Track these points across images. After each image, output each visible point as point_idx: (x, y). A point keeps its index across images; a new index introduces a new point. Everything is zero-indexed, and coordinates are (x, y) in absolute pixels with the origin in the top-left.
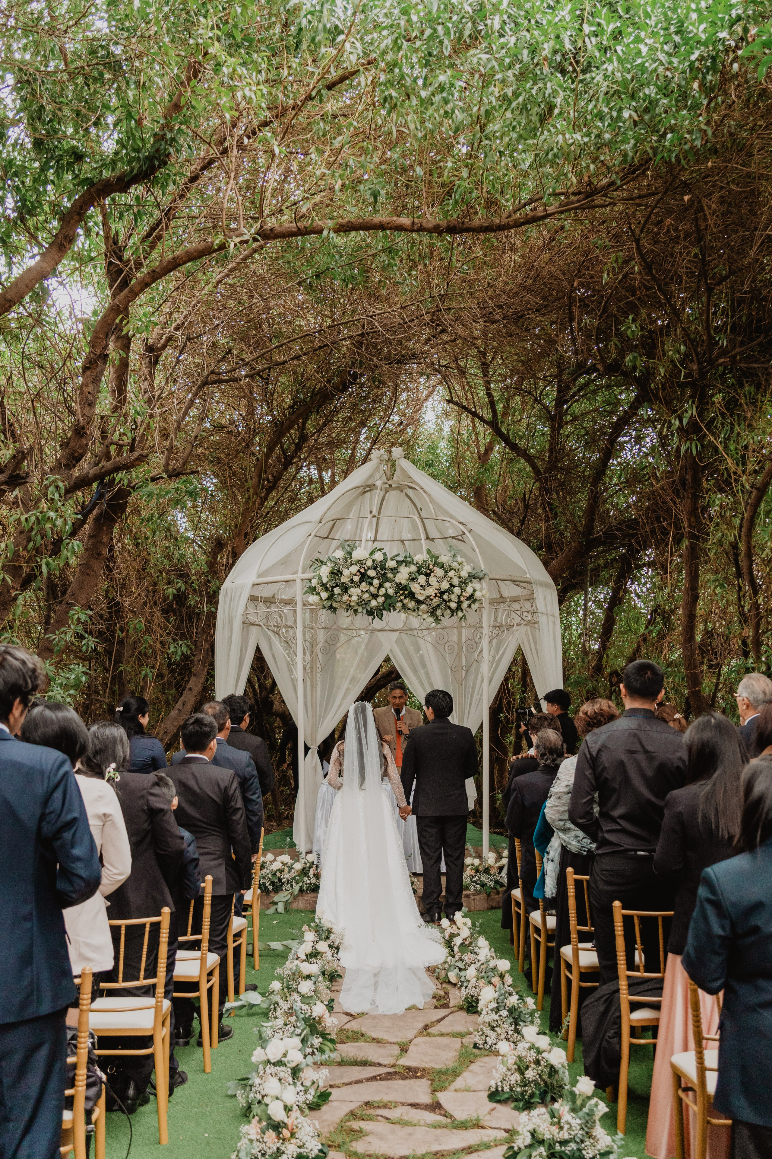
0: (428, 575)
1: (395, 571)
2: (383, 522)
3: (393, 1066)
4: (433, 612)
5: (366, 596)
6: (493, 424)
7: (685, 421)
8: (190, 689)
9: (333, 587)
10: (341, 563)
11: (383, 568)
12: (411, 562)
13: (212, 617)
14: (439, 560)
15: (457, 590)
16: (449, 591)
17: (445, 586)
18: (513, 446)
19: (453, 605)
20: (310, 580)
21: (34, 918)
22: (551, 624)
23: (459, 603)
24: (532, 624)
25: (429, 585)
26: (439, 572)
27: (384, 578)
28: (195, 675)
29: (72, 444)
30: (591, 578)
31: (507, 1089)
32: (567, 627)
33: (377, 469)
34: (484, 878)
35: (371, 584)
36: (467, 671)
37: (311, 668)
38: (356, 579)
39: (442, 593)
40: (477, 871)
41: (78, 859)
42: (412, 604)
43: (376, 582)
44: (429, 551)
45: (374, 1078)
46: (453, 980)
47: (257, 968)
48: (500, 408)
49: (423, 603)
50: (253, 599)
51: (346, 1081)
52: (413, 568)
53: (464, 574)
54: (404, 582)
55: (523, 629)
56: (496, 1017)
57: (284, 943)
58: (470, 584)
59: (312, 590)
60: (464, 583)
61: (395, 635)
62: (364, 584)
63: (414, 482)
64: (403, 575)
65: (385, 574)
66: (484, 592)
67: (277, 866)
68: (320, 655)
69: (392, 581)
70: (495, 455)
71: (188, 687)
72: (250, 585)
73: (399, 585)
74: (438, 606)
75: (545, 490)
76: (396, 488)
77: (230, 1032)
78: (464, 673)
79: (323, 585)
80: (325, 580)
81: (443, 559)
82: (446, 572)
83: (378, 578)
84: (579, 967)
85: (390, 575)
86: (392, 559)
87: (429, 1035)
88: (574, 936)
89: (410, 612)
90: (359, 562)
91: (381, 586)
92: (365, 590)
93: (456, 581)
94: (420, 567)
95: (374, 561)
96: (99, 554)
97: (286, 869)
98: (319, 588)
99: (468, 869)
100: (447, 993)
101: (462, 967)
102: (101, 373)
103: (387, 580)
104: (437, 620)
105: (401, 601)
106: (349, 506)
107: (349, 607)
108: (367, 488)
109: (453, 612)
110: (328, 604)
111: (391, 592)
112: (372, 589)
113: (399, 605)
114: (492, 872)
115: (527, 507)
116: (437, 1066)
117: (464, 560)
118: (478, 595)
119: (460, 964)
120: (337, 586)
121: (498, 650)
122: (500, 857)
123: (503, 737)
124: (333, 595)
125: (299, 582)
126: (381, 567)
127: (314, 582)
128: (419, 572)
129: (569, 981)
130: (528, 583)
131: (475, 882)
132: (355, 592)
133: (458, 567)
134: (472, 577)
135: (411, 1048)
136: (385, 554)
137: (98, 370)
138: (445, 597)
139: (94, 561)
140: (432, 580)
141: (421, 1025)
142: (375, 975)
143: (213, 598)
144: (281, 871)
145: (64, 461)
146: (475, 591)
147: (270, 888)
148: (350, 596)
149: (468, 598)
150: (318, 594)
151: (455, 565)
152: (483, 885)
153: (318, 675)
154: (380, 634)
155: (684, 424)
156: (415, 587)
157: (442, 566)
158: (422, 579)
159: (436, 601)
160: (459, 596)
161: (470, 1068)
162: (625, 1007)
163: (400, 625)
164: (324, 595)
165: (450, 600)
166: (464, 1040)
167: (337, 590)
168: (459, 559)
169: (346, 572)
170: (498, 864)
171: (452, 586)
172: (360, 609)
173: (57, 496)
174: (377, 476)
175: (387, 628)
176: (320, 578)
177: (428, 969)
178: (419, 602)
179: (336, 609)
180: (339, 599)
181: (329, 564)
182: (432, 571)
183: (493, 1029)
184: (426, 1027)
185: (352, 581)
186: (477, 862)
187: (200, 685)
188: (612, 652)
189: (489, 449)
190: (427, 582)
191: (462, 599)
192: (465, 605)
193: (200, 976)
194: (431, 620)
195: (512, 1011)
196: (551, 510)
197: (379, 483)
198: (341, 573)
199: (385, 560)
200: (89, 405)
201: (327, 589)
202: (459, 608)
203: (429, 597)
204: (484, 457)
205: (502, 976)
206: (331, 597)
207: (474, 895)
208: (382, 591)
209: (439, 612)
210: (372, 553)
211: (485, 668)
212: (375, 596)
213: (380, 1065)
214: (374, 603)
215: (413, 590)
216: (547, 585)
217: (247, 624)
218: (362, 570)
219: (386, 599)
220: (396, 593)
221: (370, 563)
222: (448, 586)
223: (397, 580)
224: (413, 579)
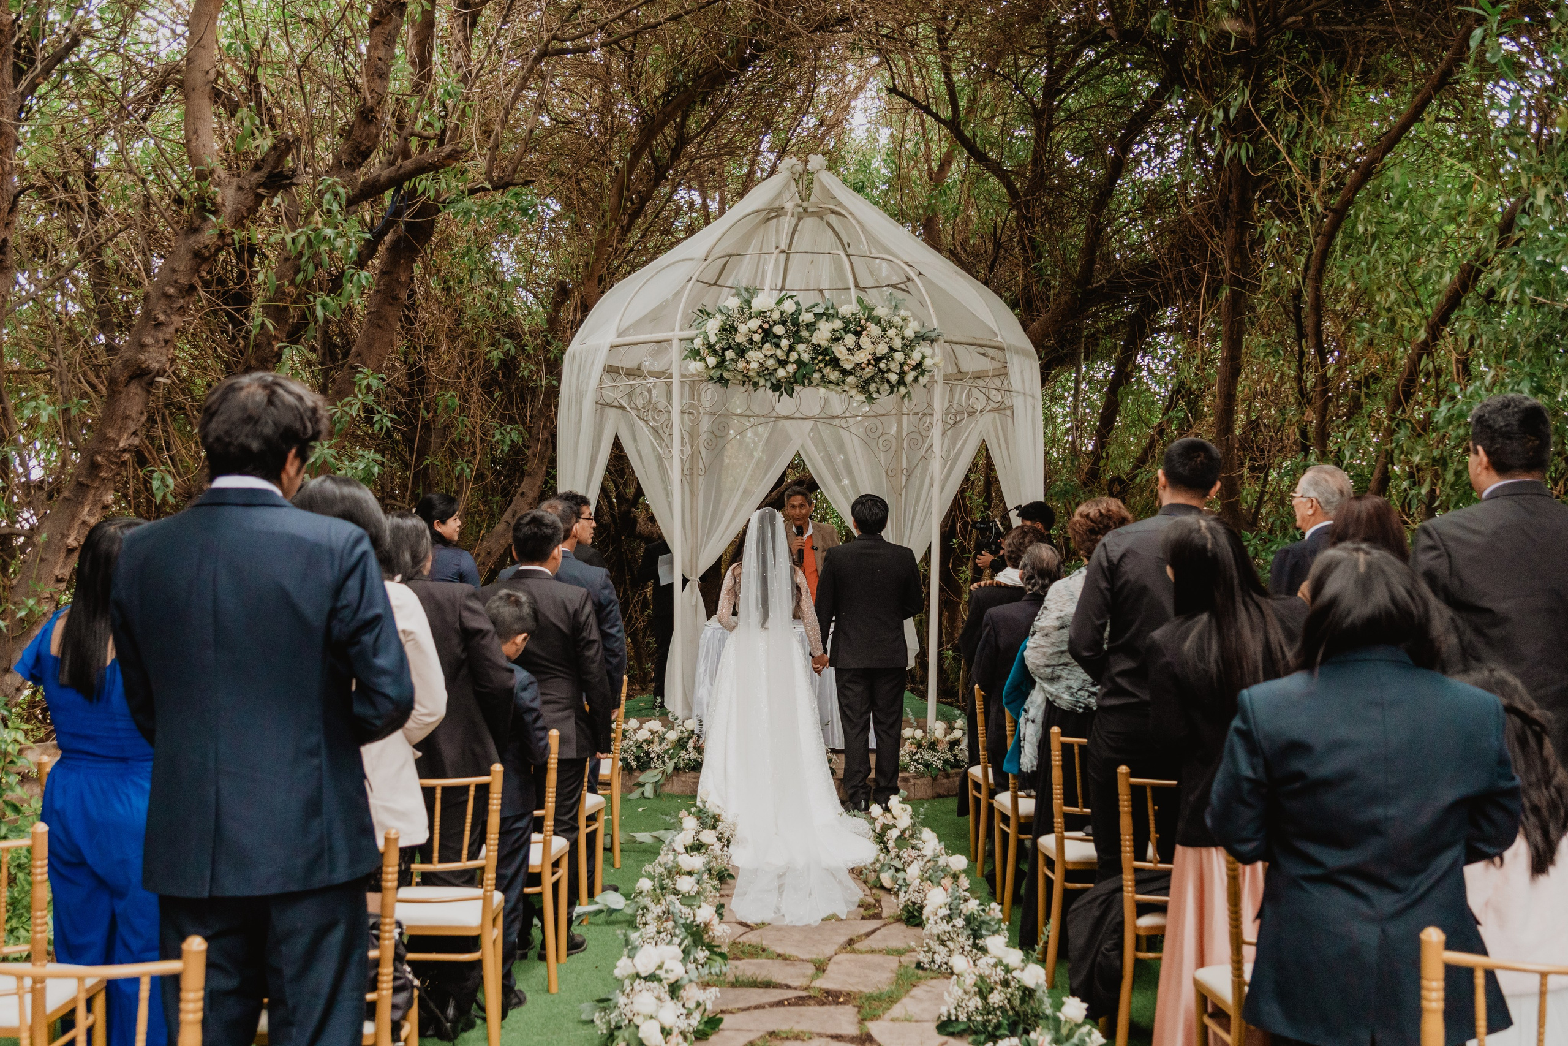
0: (858, 334)
1: (811, 327)
2: (795, 259)
3: (806, 989)
4: (864, 387)
5: (771, 362)
6: (954, 125)
7: (1233, 112)
8: (523, 494)
9: (724, 350)
10: (736, 315)
11: (796, 323)
12: (835, 316)
13: (553, 393)
14: (875, 313)
15: (899, 356)
16: (888, 357)
17: (882, 349)
18: (979, 157)
19: (893, 377)
20: (692, 340)
21: (323, 751)
22: (1030, 408)
23: (902, 374)
24: (1004, 409)
25: (860, 348)
26: (874, 329)
27: (797, 338)
28: (529, 475)
29: (356, 133)
30: (1087, 348)
31: (963, 1018)
32: (1049, 419)
33: (786, 186)
34: (928, 756)
35: (778, 346)
36: (908, 476)
37: (691, 469)
38: (757, 338)
39: (878, 360)
40: (919, 746)
41: (383, 672)
42: (834, 376)
43: (785, 343)
44: (860, 301)
45: (780, 1003)
46: (887, 883)
47: (617, 865)
48: (962, 104)
49: (851, 373)
50: (611, 370)
51: (742, 1005)
52: (838, 324)
53: (909, 333)
54: (824, 343)
55: (988, 417)
56: (949, 928)
57: (655, 833)
58: (918, 348)
59: (695, 354)
60: (908, 347)
61: (809, 424)
62: (767, 345)
63: (839, 204)
64: (823, 334)
65: (798, 331)
66: (937, 359)
67: (643, 735)
68: (703, 451)
69: (807, 342)
70: (954, 174)
71: (520, 491)
72: (607, 347)
73: (817, 347)
74: (872, 377)
75: (1026, 220)
76: (813, 214)
77: (583, 943)
78: (904, 478)
79: (711, 347)
80: (713, 339)
81: (881, 311)
82: (884, 330)
83: (788, 337)
84: (1064, 862)
85: (805, 334)
86: (808, 311)
87: (854, 951)
88: (1058, 821)
89: (831, 386)
90: (761, 314)
91: (791, 348)
92: (769, 353)
93: (897, 343)
94: (847, 323)
95: (782, 313)
96: (395, 298)
97: (656, 740)
98: (704, 351)
99: (907, 743)
100: (878, 901)
101: (899, 866)
102: (397, 29)
103: (801, 340)
104: (870, 399)
105: (820, 370)
106: (747, 238)
107: (746, 378)
108: (773, 213)
109: (892, 387)
110: (716, 374)
111: (806, 357)
112: (779, 353)
113: (817, 375)
114: (939, 748)
115: (998, 245)
116: (867, 990)
117: (909, 314)
118: (928, 362)
119: (897, 863)
120: (730, 347)
121: (954, 443)
122: (951, 729)
123: (956, 571)
124: (723, 361)
125: (675, 342)
126: (792, 321)
127: (698, 343)
128: (846, 330)
129: (1049, 882)
130: (999, 348)
131: (916, 761)
132: (755, 357)
133: (901, 323)
134: (920, 337)
135: (831, 967)
136: (797, 303)
137: (391, 26)
138: (882, 365)
139: (389, 308)
140: (864, 341)
141: (843, 939)
142: (780, 877)
143: (554, 367)
144: (649, 742)
145: (345, 158)
146: (924, 357)
147: (634, 764)
148: (748, 362)
149: (914, 368)
150: (703, 359)
151: (897, 320)
152: (927, 765)
153: (701, 478)
154: (787, 423)
155: (1232, 117)
156: (840, 351)
157: (878, 321)
158: (850, 339)
159: (869, 371)
160: (901, 365)
161: (912, 993)
162: (1129, 910)
163: (816, 411)
164: (712, 361)
165: (889, 370)
166: (903, 959)
167: (730, 354)
168: (903, 313)
169: (743, 328)
170: (948, 738)
171: (892, 349)
172: (762, 382)
173: (335, 207)
174: (788, 195)
175: (797, 415)
176: (706, 336)
177: (852, 871)
178: (845, 373)
179: (727, 381)
180: (732, 367)
181: (718, 316)
182: (864, 328)
183: (943, 943)
184: (851, 942)
185: (751, 341)
186: (919, 734)
187: (536, 489)
188: (1113, 449)
189: (945, 163)
190: (857, 343)
191: (906, 368)
192: (910, 377)
193: (542, 866)
194: (862, 397)
195: (969, 920)
196: (1033, 248)
197: (789, 206)
198: (736, 330)
199: (798, 312)
200: (380, 77)
201: (715, 352)
202: (901, 382)
203: (859, 365)
204: (937, 177)
205: (955, 877)
206: (721, 364)
207: (915, 778)
208: (794, 356)
209: (873, 387)
210: (780, 302)
211: (936, 466)
212: (783, 363)
213: (788, 987)
214: (781, 373)
215: (838, 355)
216: (1025, 353)
217: (603, 405)
218: (766, 326)
219: (799, 368)
220: (813, 359)
221: (776, 316)
222: (886, 350)
223: (815, 341)
224: (837, 340)
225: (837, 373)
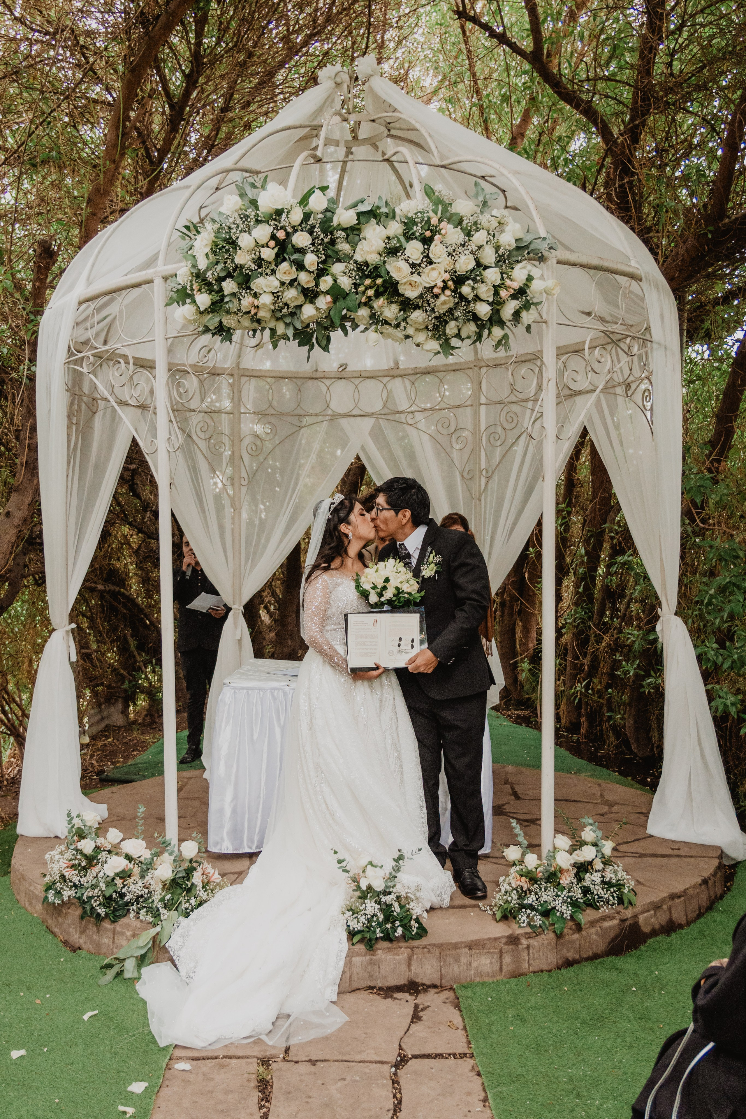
0: (427, 241)
1: (353, 234)
4: (437, 328)
5: (291, 294)
9: (220, 279)
10: (235, 220)
11: (326, 226)
12: (391, 215)
14: (453, 208)
15: (492, 275)
16: (475, 276)
17: (465, 264)
19: (483, 310)
23: (497, 304)
25: (430, 263)
26: (452, 234)
27: (330, 252)
34: (547, 896)
35: (300, 266)
38: (268, 254)
39: (459, 281)
40: (533, 880)
42: (391, 311)
43: (311, 261)
44: (429, 190)
49: (417, 307)
52: (395, 228)
53: (507, 240)
54: (373, 259)
58: (521, 264)
59: (180, 293)
60: (506, 261)
62: (285, 265)
64: (371, 244)
65: (333, 242)
66: (550, 283)
69: (347, 258)
73: (362, 266)
74: (450, 311)
79: (200, 273)
80: (203, 264)
82: (469, 234)
83: (316, 252)
85: (343, 245)
86: (348, 208)
89: (387, 329)
90: (274, 216)
91: (322, 270)
92: (287, 279)
93: (489, 254)
94: (409, 223)
95: (307, 213)
98: (192, 286)
103: (337, 257)
104: (447, 346)
105: (368, 304)
107: (256, 323)
109: (482, 326)
110: (213, 320)
111: (345, 283)
112: (304, 278)
113: (363, 312)
114: (563, 882)
118: (536, 287)
120: (229, 275)
122: (577, 844)
124: (221, 298)
125: (157, 282)
126: (322, 225)
127: (183, 275)
128: (408, 235)
131: (530, 906)
132: (265, 285)
133: (494, 223)
134: (525, 249)
136: (331, 198)
138: (465, 290)
140: (437, 251)
146: (530, 278)
148: (256, 296)
149: (516, 295)
150: (192, 299)
151: (488, 218)
152: (547, 913)
156: (399, 270)
157: (458, 221)
158: (414, 250)
159: (445, 301)
160: (496, 289)
164: (205, 300)
165: (477, 298)
167: (229, 286)
169: (245, 241)
171: (480, 264)
172: (281, 328)
176: (194, 261)
178: (408, 304)
179: (230, 330)
180: (233, 307)
181: (208, 226)
182: (435, 231)
185: (259, 262)
186: (531, 860)
190: (426, 256)
191: (504, 293)
192: (509, 310)
194: (434, 345)
198: (236, 245)
199: (333, 210)
201: (208, 285)
202: (496, 317)
203: (429, 290)
206: (218, 304)
208: (326, 283)
209: (451, 328)
210: (304, 196)
211: (548, 450)
212: (311, 295)
214: (308, 311)
215: (395, 276)
218: (281, 235)
219: (335, 301)
220: (356, 285)
221: (296, 216)
222: (472, 264)
223: (359, 257)
224: (393, 251)
225: (395, 308)
